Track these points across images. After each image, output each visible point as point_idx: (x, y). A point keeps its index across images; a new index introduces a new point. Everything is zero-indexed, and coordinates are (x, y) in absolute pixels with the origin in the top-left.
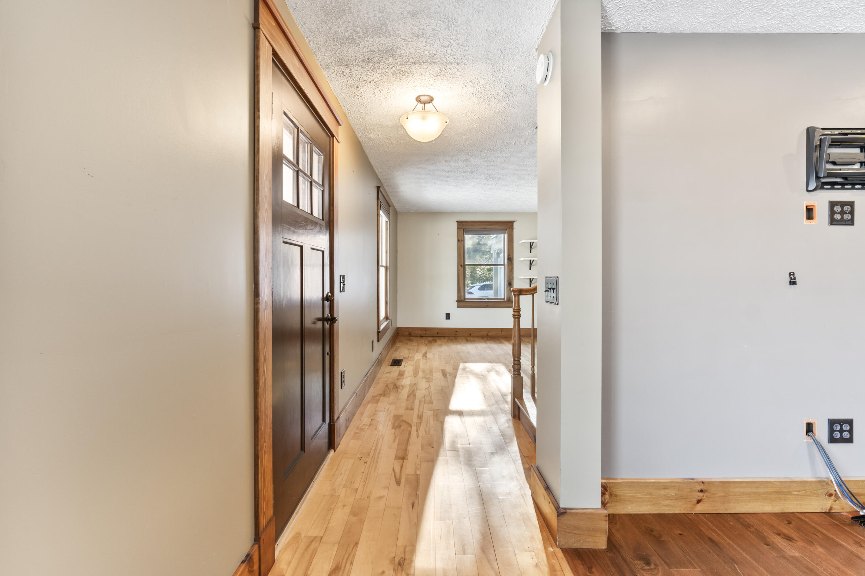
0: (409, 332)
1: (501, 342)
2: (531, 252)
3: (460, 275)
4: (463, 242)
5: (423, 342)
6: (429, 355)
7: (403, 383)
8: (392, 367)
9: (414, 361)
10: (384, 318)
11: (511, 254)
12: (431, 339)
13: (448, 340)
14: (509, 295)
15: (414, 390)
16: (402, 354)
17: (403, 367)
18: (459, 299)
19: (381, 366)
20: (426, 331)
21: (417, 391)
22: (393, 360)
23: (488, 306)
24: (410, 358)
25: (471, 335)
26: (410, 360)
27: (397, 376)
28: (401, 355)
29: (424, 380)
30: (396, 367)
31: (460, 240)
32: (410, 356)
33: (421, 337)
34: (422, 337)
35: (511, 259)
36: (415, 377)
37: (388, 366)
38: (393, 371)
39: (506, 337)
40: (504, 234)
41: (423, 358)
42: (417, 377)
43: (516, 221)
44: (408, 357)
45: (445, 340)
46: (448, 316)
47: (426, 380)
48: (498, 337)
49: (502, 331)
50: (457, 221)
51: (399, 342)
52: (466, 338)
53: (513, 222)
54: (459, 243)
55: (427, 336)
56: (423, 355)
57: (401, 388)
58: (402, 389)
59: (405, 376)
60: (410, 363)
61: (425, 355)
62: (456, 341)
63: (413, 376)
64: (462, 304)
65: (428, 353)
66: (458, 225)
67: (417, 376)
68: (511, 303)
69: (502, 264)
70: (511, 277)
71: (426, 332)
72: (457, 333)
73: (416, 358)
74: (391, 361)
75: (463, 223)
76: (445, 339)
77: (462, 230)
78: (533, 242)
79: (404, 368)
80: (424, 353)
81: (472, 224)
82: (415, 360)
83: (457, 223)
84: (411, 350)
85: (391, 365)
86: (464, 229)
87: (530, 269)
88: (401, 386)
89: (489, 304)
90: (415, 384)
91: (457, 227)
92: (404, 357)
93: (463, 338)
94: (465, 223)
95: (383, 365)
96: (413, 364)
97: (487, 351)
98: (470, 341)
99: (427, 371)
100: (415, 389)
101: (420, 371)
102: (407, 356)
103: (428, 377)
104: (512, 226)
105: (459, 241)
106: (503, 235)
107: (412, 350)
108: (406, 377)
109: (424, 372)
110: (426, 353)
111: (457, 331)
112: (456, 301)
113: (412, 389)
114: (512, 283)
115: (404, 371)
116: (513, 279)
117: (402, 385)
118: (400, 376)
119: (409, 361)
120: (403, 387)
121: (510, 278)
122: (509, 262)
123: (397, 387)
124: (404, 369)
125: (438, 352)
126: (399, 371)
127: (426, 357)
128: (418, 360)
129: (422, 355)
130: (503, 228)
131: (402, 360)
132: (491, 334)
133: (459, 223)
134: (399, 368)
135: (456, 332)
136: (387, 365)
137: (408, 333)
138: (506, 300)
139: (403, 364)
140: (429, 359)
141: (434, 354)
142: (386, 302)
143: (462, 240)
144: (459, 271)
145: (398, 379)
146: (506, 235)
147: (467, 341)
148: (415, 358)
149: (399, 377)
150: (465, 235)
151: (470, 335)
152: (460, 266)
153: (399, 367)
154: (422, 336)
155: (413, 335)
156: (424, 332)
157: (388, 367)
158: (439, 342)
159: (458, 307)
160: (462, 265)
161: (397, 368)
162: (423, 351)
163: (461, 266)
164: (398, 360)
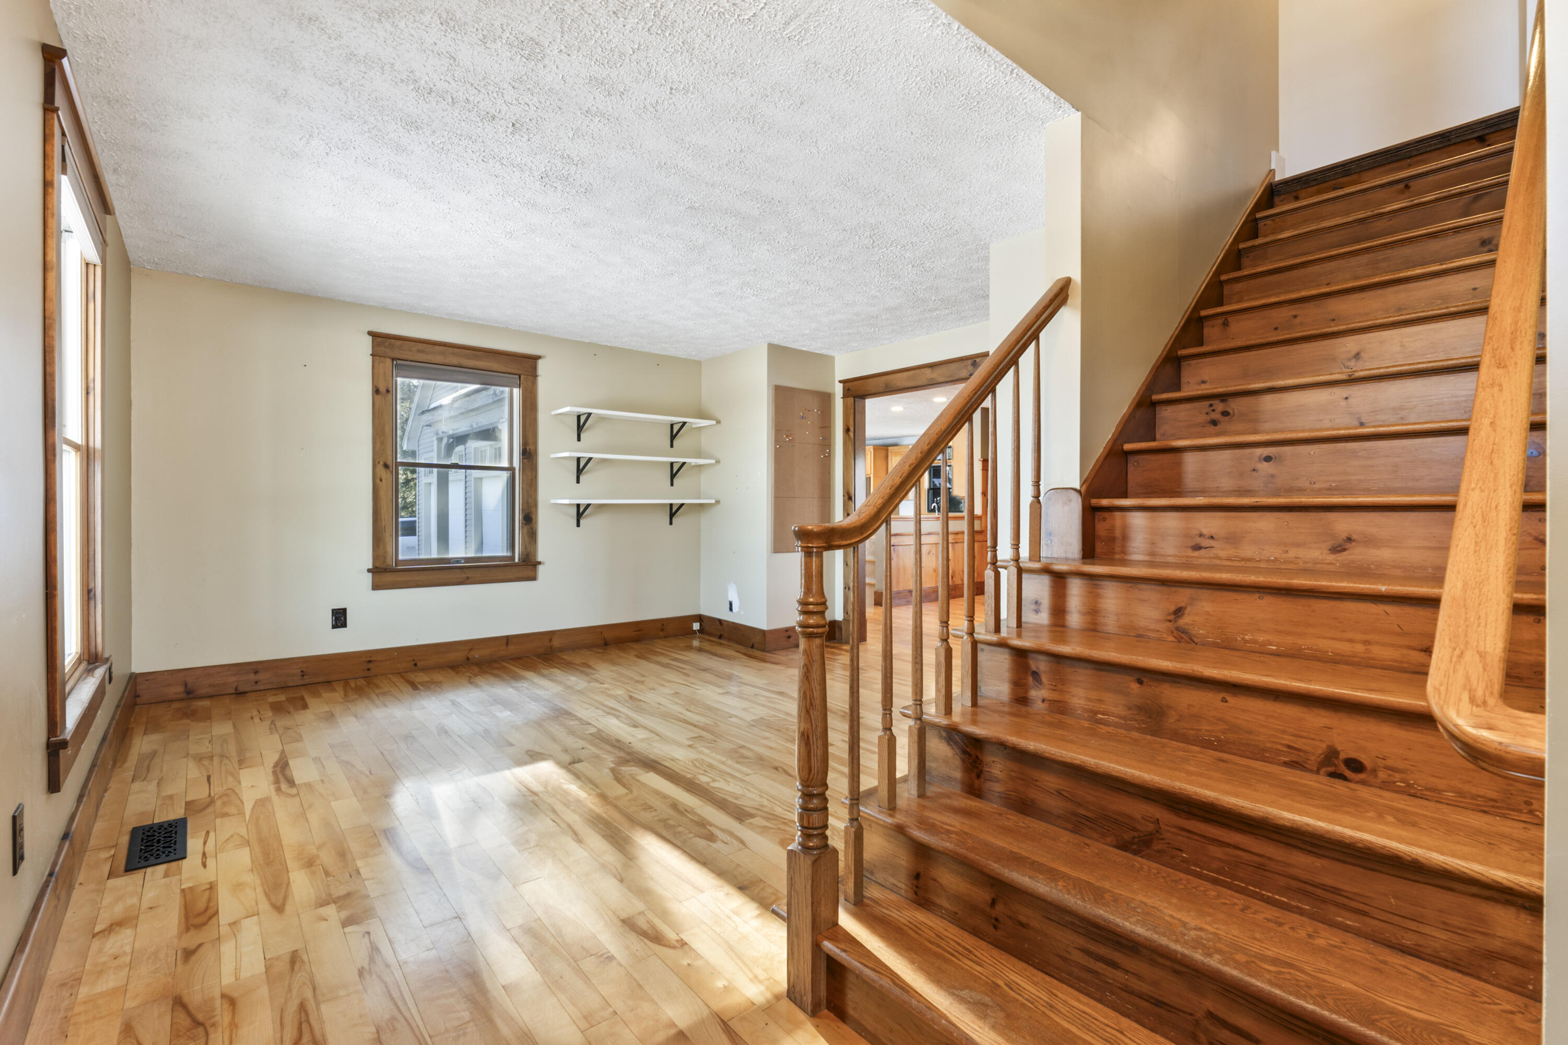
0: (186, 685)
1: (516, 677)
2: (579, 439)
3: (382, 493)
4: (390, 395)
5: (255, 713)
6: (301, 770)
7: (227, 979)
8: (137, 876)
9: (241, 813)
10: (79, 661)
11: (530, 441)
12: (282, 698)
13: (346, 695)
14: (526, 548)
15: (302, 1007)
16: (175, 788)
17: (199, 861)
18: (378, 565)
19: (70, 888)
20: (256, 672)
21: (326, 1010)
22: (134, 831)
23: (468, 578)
24: (219, 803)
25: (418, 664)
26: (226, 815)
27: (180, 936)
28: (171, 797)
29: (330, 911)
30: (161, 869)
31: (382, 389)
32: (217, 789)
33: (240, 694)
34: (244, 693)
35: (530, 453)
36: (279, 908)
37: (110, 875)
38: (145, 905)
39: (519, 658)
40: (511, 386)
41: (278, 789)
42: (288, 908)
43: (544, 357)
44: (211, 801)
45: (336, 694)
46: (340, 618)
47: (344, 914)
48: (496, 661)
49: (507, 644)
50: (370, 333)
51: (145, 733)
52: (403, 678)
53: (535, 359)
54: (378, 397)
55: (262, 687)
56: (274, 773)
57: (227, 1019)
58: (234, 1026)
59: (225, 917)
60: (227, 828)
61: (281, 770)
62: (377, 691)
63: (264, 905)
64: (388, 578)
65: (291, 763)
66: (374, 345)
67: (285, 898)
68: (531, 567)
69: (505, 464)
70: (530, 501)
71: (257, 677)
72: (371, 666)
73: (249, 798)
74: (125, 840)
75: (393, 341)
76: (334, 690)
77: (389, 361)
78: (589, 415)
79: (204, 865)
80: (275, 766)
81: (420, 346)
82: (248, 807)
83: (369, 339)
84: (211, 758)
85: (130, 868)
86: (393, 359)
87: (578, 482)
88: (218, 1002)
89: (469, 573)
90: (294, 959)
91: (369, 351)
92: (188, 804)
93: (394, 679)
94: (399, 343)
95: (81, 878)
96: (243, 831)
97: (498, 714)
98: (422, 684)
99: (327, 858)
100: (309, 994)
101: (290, 865)
102: (199, 793)
103: (342, 891)
104: (535, 368)
105: (376, 391)
106: (507, 389)
107: (216, 759)
108: (234, 924)
109: (310, 863)
110: (286, 764)
111: (371, 659)
112: (369, 571)
113: (293, 1007)
114: (534, 517)
115: (212, 887)
116: (536, 505)
117: (223, 996)
118: (198, 927)
119: (218, 821)
120: (231, 1001)
121: (528, 503)
122: (526, 461)
123: (197, 1023)
124: (208, 875)
125: (332, 746)
126: (183, 891)
127: (291, 783)
128: (262, 803)
129: (271, 778)
130: (510, 370)
131: (183, 822)
132: (476, 655)
133: (379, 339)
134: (179, 871)
135: (370, 662)
136: (106, 868)
137: (180, 689)
138: (517, 560)
139: (194, 844)
140: (309, 785)
141: (317, 760)
142: (88, 594)
143: (388, 391)
144: (378, 481)
145: (188, 954)
146: (516, 392)
147: (414, 686)
148: (245, 798)
149: (191, 940)
150: (396, 377)
151: (415, 665)
152: (380, 467)
153: (174, 864)
154: (241, 689)
155: (202, 691)
156: (252, 677)
157: (111, 883)
158: (317, 706)
159: (376, 587)
160: (389, 463)
161: (166, 875)
162: (271, 758)
163: (386, 466)
164: (161, 826)
